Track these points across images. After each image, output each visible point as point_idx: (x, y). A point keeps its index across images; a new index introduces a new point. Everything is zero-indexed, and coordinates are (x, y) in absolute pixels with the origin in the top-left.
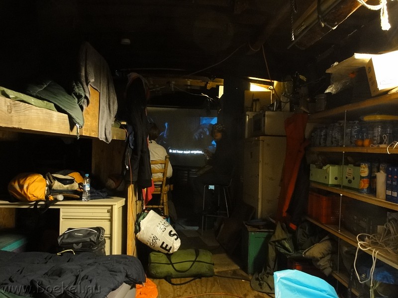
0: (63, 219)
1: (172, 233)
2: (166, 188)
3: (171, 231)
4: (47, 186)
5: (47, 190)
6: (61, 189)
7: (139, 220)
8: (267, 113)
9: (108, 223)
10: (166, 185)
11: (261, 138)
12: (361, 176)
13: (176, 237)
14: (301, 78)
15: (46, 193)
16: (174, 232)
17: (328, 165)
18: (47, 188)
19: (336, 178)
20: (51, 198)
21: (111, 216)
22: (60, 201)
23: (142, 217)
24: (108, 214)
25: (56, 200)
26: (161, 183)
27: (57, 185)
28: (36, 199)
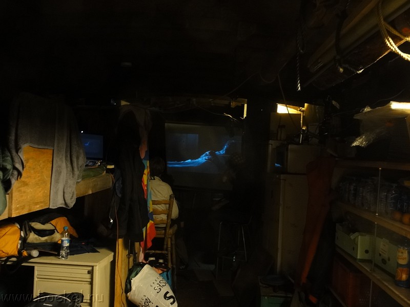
0: (38, 278)
1: (168, 295)
2: (170, 231)
3: (167, 292)
4: (21, 238)
5: (21, 244)
6: (38, 242)
7: (131, 277)
8: (290, 147)
9: (88, 286)
10: (170, 227)
11: (282, 176)
12: (398, 263)
13: (172, 300)
14: (333, 103)
15: (19, 247)
16: (171, 294)
17: (357, 234)
18: (20, 242)
19: (367, 252)
20: (25, 253)
21: (92, 278)
22: (34, 258)
23: (133, 274)
24: (89, 276)
25: (31, 257)
26: (164, 226)
27: (33, 237)
28: (6, 255)
